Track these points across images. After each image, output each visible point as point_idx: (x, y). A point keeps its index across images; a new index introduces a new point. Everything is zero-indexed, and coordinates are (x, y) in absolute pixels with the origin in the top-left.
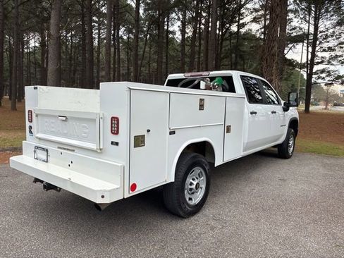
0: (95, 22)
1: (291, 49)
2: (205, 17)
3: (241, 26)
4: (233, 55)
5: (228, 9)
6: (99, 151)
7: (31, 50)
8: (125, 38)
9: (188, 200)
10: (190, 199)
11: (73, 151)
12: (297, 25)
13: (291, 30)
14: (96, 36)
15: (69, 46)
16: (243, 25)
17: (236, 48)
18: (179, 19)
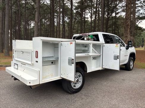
0: (56, 15)
1: (140, 22)
2: (100, 11)
3: (117, 14)
4: (114, 26)
5: (110, 7)
6: (32, 65)
7: (32, 28)
8: (68, 21)
9: (73, 86)
10: (74, 86)
11: (25, 65)
12: (143, 12)
13: (139, 14)
14: (56, 21)
15: (46, 25)
16: (118, 13)
17: (115, 23)
18: (90, 12)
